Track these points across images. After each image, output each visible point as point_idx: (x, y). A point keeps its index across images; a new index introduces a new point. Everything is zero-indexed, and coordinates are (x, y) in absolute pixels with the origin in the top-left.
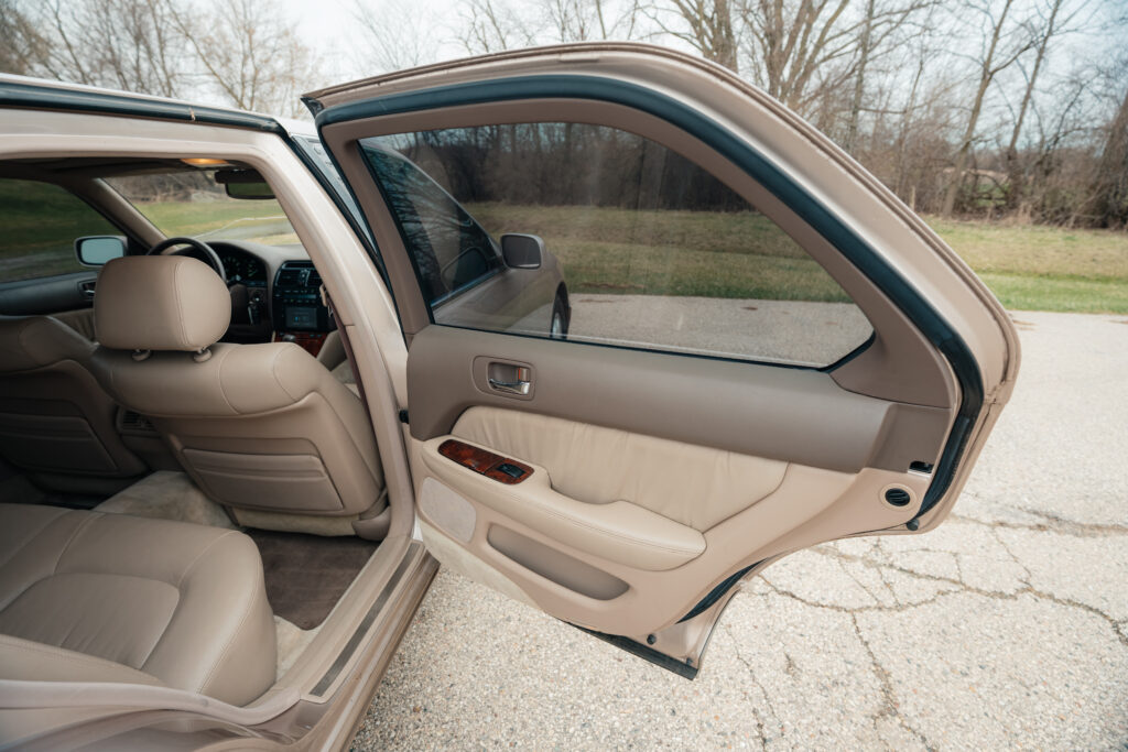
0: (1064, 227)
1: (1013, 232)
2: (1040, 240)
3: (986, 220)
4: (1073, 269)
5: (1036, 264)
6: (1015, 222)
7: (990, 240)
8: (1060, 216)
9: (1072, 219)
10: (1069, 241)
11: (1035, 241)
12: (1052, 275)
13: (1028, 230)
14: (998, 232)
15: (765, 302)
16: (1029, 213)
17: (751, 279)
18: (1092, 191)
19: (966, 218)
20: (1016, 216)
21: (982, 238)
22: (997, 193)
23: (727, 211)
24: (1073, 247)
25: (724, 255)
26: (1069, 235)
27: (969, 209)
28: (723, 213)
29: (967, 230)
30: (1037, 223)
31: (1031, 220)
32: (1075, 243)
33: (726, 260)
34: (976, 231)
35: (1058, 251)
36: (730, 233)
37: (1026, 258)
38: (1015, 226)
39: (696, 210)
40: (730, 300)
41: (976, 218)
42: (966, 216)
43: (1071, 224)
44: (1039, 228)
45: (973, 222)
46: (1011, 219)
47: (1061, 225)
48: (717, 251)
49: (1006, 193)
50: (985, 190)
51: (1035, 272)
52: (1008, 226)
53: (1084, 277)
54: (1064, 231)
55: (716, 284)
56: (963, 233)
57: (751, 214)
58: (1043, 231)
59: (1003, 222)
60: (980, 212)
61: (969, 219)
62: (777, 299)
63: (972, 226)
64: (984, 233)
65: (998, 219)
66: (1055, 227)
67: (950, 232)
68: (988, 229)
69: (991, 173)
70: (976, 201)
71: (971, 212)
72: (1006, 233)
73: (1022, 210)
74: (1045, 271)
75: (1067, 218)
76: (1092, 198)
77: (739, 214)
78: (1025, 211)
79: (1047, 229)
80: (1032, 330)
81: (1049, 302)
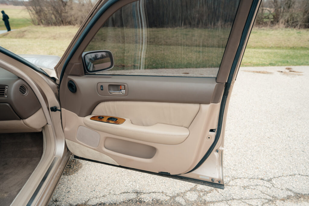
0: (296, 28)
1: (279, 31)
2: (289, 34)
3: (268, 27)
4: (302, 45)
5: (288, 43)
6: (279, 27)
7: (271, 35)
8: (294, 24)
9: (299, 25)
10: (299, 34)
11: (287, 35)
12: (295, 47)
13: (284, 30)
14: (273, 32)
15: (192, 69)
16: (283, 23)
17: (184, 58)
18: (305, 14)
19: (260, 26)
20: (279, 25)
21: (268, 34)
22: (271, 17)
23: (171, 27)
24: (300, 36)
25: (171, 47)
26: (298, 31)
27: (261, 23)
28: (169, 28)
29: (262, 31)
30: (287, 27)
31: (284, 26)
32: (301, 34)
33: (173, 49)
34: (265, 32)
35: (295, 38)
36: (173, 37)
37: (285, 41)
38: (279, 29)
39: (158, 27)
40: (177, 70)
41: (264, 26)
42: (261, 25)
43: (299, 27)
44: (288, 29)
45: (263, 28)
46: (277, 26)
47: (295, 27)
48: (168, 45)
49: (274, 16)
50: (266, 15)
51: (289, 47)
52: (276, 29)
53: (306, 48)
54: (296, 30)
55: (170, 61)
56: (261, 33)
57: (180, 28)
58: (289, 30)
59: (274, 27)
60: (266, 24)
61: (262, 27)
62: (197, 68)
63: (263, 29)
64: (268, 32)
65: (272, 26)
66: (293, 28)
67: (256, 32)
68: (269, 31)
69: (268, 9)
70: (263, 19)
71: (262, 24)
72: (276, 32)
73: (281, 22)
74: (292, 46)
75: (297, 25)
76: (305, 17)
77: (175, 28)
78: (282, 23)
79: (290, 29)
80: (302, 75)
81: (302, 61)
